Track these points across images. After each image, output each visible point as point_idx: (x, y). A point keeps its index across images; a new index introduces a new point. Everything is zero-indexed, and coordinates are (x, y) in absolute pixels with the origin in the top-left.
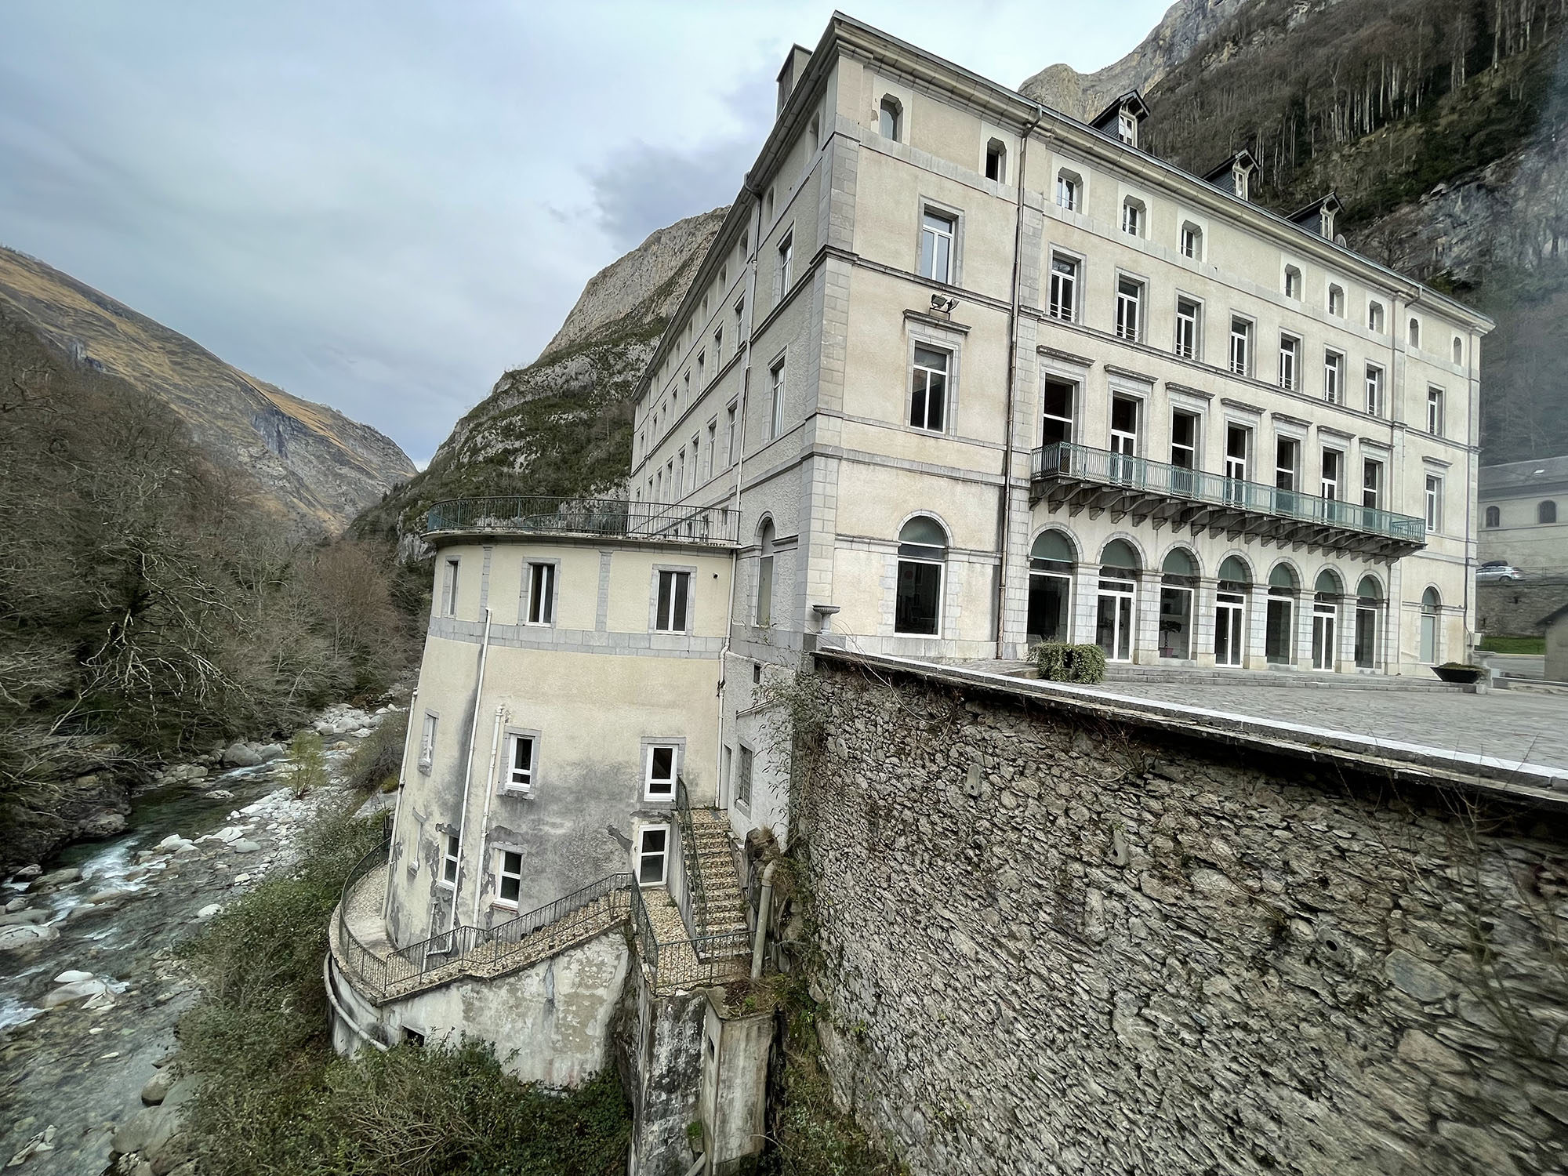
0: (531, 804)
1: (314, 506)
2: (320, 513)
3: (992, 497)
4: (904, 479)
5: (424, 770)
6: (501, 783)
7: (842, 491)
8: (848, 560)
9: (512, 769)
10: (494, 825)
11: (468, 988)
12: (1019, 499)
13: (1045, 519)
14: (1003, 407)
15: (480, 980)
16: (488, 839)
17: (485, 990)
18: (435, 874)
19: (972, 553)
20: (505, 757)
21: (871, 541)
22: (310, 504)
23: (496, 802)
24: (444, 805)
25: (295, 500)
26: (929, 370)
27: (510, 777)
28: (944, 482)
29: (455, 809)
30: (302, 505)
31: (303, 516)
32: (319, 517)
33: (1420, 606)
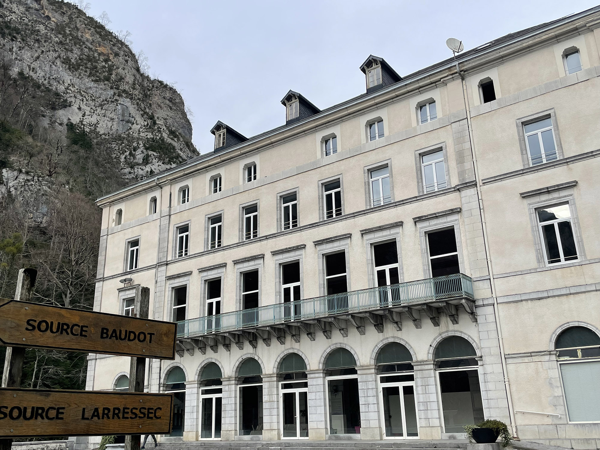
4: (116, 360)
7: (96, 372)
14: (153, 313)
26: (131, 308)
33: (550, 353)
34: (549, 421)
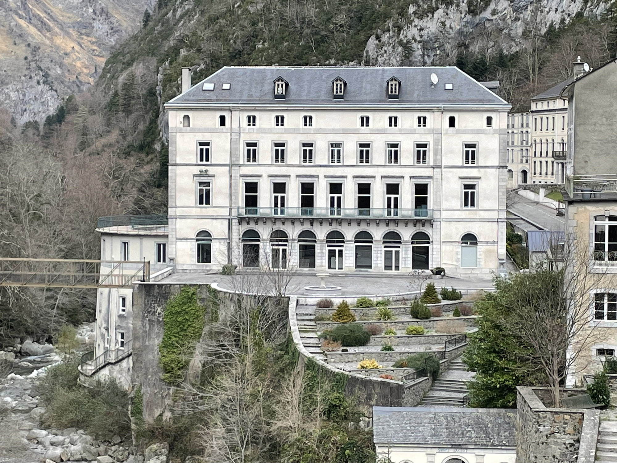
0: (126, 317)
1: (49, 30)
2: (59, 41)
3: (226, 223)
4: (196, 221)
5: (100, 311)
6: (118, 312)
7: (178, 226)
8: (181, 245)
9: (121, 308)
10: (117, 325)
11: (110, 366)
12: (235, 222)
13: (245, 228)
14: (228, 195)
15: (112, 364)
16: (116, 329)
17: (114, 367)
18: (104, 343)
19: (219, 239)
20: (119, 304)
21: (187, 239)
22: (43, 27)
23: (117, 317)
24: (105, 321)
25: (22, 23)
26: (204, 188)
27: (121, 310)
28: (210, 220)
29: (107, 321)
30: (32, 30)
31: (36, 49)
32: (58, 48)
33: (459, 242)
34: (454, 267)
